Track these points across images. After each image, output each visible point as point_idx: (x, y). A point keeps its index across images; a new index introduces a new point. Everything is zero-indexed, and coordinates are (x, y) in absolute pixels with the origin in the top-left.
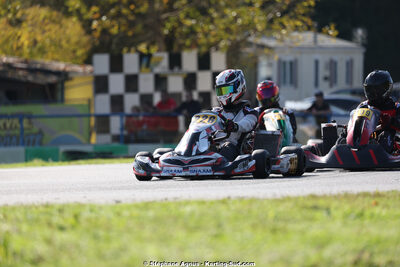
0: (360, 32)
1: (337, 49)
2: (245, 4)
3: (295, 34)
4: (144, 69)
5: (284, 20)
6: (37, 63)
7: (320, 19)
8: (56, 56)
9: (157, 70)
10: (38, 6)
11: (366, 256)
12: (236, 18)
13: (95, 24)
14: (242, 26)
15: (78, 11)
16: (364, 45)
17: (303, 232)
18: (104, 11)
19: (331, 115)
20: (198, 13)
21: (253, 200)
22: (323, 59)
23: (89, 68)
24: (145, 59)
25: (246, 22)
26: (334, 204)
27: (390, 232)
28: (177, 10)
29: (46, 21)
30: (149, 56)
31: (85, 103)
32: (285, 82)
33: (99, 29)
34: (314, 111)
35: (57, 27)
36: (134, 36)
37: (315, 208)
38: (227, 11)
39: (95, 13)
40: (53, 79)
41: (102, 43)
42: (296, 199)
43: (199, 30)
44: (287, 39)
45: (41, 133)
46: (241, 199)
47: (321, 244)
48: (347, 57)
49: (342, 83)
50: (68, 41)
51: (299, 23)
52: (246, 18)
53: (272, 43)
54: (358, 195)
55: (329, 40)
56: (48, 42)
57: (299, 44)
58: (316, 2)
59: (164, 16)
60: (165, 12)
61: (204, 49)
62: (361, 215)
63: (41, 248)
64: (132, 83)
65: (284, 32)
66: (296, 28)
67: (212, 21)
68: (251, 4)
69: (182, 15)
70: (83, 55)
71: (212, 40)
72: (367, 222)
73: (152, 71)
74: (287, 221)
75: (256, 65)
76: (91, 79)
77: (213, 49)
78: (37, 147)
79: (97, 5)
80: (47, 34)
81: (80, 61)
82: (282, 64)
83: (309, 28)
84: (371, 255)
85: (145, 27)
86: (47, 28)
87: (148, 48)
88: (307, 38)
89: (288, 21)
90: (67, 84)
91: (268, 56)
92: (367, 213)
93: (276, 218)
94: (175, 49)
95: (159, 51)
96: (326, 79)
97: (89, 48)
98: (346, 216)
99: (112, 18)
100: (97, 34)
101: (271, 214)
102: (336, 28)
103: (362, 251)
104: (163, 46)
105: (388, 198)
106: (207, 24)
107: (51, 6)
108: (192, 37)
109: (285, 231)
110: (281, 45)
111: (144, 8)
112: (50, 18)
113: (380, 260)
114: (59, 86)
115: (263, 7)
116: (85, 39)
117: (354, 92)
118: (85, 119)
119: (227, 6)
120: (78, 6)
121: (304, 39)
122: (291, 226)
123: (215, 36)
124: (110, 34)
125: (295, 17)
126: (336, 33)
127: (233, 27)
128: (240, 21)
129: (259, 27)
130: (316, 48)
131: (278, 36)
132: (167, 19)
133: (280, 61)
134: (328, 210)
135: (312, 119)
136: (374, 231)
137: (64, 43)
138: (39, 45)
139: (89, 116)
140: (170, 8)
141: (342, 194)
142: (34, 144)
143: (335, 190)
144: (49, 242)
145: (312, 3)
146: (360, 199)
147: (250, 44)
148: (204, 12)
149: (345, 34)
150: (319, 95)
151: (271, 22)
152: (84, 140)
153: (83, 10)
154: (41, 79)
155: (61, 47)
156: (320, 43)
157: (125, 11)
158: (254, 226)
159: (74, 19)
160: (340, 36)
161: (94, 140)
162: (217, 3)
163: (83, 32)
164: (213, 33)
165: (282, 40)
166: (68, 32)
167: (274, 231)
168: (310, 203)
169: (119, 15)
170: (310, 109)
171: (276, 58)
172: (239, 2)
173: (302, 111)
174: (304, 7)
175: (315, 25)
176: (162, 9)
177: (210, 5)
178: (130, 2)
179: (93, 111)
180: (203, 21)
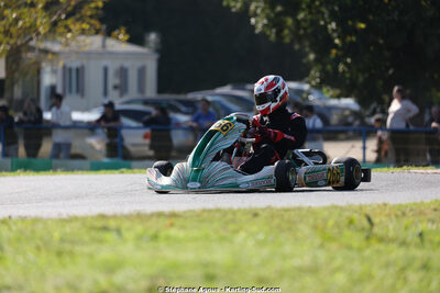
0: (153, 37)
1: (127, 55)
2: (26, 4)
3: (82, 38)
5: (69, 22)
7: (109, 22)
11: (161, 282)
12: (17, 20)
14: (21, 28)
16: (157, 51)
17: (91, 256)
19: (122, 127)
21: (36, 220)
22: (113, 66)
25: (28, 25)
26: (125, 225)
27: (188, 255)
32: (70, 91)
34: (103, 123)
37: (105, 229)
38: (7, 12)
42: (83, 220)
44: (73, 44)
46: (23, 219)
47: (110, 269)
48: (139, 64)
49: (133, 93)
51: (85, 26)
53: (56, 48)
54: (152, 215)
55: (119, 45)
57: (87, 49)
58: (105, 3)
62: (155, 237)
65: (69, 35)
66: (83, 32)
68: (33, 5)
72: (162, 244)
74: (73, 242)
75: (39, 72)
82: (67, 71)
83: (97, 32)
88: (95, 42)
89: (74, 23)
91: (51, 61)
92: (163, 234)
93: (62, 240)
96: (115, 87)
98: (139, 238)
101: (57, 235)
102: (127, 32)
105: (186, 218)
109: (72, 254)
110: (67, 49)
115: (46, 8)
117: (146, 102)
119: (7, 6)
121: (91, 44)
122: (78, 249)
125: (81, 19)
126: (127, 37)
127: (13, 30)
128: (20, 23)
129: (41, 30)
130: (104, 53)
131: (63, 40)
133: (64, 67)
134: (118, 231)
135: (101, 132)
136: (169, 254)
141: (135, 213)
143: (127, 209)
145: (100, 4)
146: (154, 219)
147: (32, 49)
149: (137, 39)
150: (110, 105)
151: (55, 24)
156: (109, 49)
158: (38, 248)
160: (131, 41)
165: (67, 45)
167: (59, 254)
168: (99, 224)
170: (98, 121)
171: (61, 64)
172: (20, 2)
173: (89, 123)
174: (91, 8)
175: (104, 27)
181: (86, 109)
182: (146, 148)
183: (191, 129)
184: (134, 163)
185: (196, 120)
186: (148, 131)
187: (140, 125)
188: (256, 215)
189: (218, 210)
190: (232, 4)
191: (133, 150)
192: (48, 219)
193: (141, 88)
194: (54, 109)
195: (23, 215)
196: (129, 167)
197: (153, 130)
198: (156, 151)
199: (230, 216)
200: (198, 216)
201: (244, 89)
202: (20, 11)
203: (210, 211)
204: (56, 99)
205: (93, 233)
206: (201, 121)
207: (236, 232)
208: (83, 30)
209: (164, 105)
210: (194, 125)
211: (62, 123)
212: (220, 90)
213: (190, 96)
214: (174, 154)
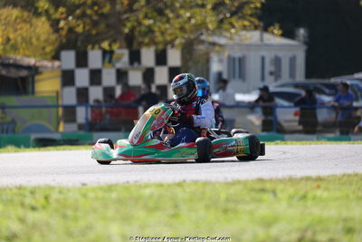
0: (302, 32)
1: (281, 47)
2: (197, 6)
3: (244, 33)
4: (106, 64)
5: (233, 20)
6: (9, 59)
7: (266, 19)
8: (27, 52)
9: (119, 65)
10: (11, 7)
11: (309, 234)
12: (190, 19)
13: (62, 24)
14: (195, 25)
15: (47, 11)
16: (306, 43)
17: (251, 213)
18: (70, 12)
19: (276, 106)
20: (155, 14)
21: (206, 183)
22: (269, 56)
23: (57, 63)
24: (108, 55)
25: (199, 22)
26: (280, 187)
27: (331, 212)
28: (136, 10)
29: (18, 21)
30: (112, 52)
31: (55, 94)
32: (234, 76)
33: (66, 28)
34: (261, 103)
35: (28, 26)
36: (97, 34)
37: (263, 190)
38: (182, 12)
39: (62, 13)
40: (24, 73)
41: (68, 41)
42: (245, 183)
43: (156, 29)
44: (236, 38)
45: (13, 122)
46: (196, 182)
47: (268, 223)
48: (290, 54)
49: (285, 78)
50: (38, 39)
51: (247, 23)
52: (199, 18)
53: (222, 41)
54: (302, 179)
55: (274, 38)
56: (19, 39)
57: (247, 42)
58: (262, 4)
59: (125, 16)
60: (125, 12)
61: (161, 47)
62: (304, 197)
63: (16, 227)
64: (96, 77)
65: (233, 31)
66: (245, 28)
67: (168, 21)
68: (203, 6)
69: (141, 16)
70: (51, 51)
71: (168, 38)
72: (309, 203)
73: (113, 66)
74: (237, 202)
75: (208, 61)
76: (58, 73)
77: (169, 47)
78: (10, 135)
79: (64, 6)
80: (19, 32)
81: (49, 57)
82: (231, 60)
83: (256, 28)
84: (314, 233)
85: (108, 26)
86: (19, 27)
87: (110, 45)
88: (254, 36)
89: (236, 21)
90: (37, 78)
91: (218, 52)
92: (310, 195)
93: (228, 200)
94: (135, 46)
95: (120, 47)
96: (271, 73)
97: (57, 45)
98: (291, 198)
99: (78, 18)
100: (64, 33)
101: (223, 196)
102: (281, 28)
103: (305, 230)
104: (124, 44)
105: (329, 182)
106: (164, 23)
107: (22, 7)
108: (150, 35)
109: (235, 211)
110: (231, 42)
111: (106, 9)
112: (22, 17)
113: (322, 237)
114: (30, 79)
115: (215, 8)
116: (53, 37)
117: (296, 86)
118: (54, 110)
119: (182, 7)
120: (46, 7)
121: (251, 38)
122: (241, 207)
123: (170, 35)
124: (75, 32)
125: (243, 18)
126: (280, 32)
127: (187, 26)
128: (193, 21)
129: (210, 26)
130: (262, 45)
131: (228, 34)
132: (127, 19)
133: (229, 57)
134: (274, 192)
135: (259, 110)
136: (316, 211)
137: (34, 40)
138: (12, 42)
139: (57, 106)
140: (130, 9)
141: (287, 178)
142: (7, 132)
143: (281, 174)
144: (22, 220)
145: (259, 5)
146: (303, 182)
147: (202, 42)
148: (161, 13)
149: (288, 33)
151: (221, 21)
152: (53, 129)
153: (52, 11)
154: (13, 73)
155: (31, 44)
156: (266, 42)
157: (89, 12)
158: (208, 207)
159: (44, 19)
160: (284, 35)
161: (61, 128)
162: (173, 4)
163: (51, 31)
164: (169, 31)
165: (231, 38)
166: (38, 30)
167: (225, 211)
168: (258, 186)
169: (84, 15)
170: (257, 101)
171: (226, 54)
172: (193, 4)
173: (249, 103)
174: (251, 9)
175: (261, 24)
176: (122, 10)
177: (167, 7)
178: (94, 4)
179: (60, 103)
180: (160, 21)
181: (247, 92)
182: (296, 124)
183: (333, 107)
184: (287, 136)
185: (337, 100)
186: (297, 109)
187: (292, 104)
189: (356, 175)
191: (285, 125)
192: (216, 183)
193: (292, 74)
194: (221, 92)
195: (195, 179)
196: (283, 140)
197: (302, 109)
198: (304, 126)
200: (340, 179)
202: (192, 11)
203: (349, 175)
204: (222, 83)
205: (253, 194)
206: (341, 102)
208: (244, 26)
209: (312, 88)
210: (336, 104)
211: (227, 103)
212: (357, 76)
213: (333, 80)
214: (319, 128)
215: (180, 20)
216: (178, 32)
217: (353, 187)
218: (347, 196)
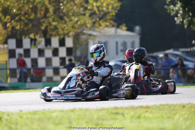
0: (137, 28)
1: (127, 36)
2: (81, 14)
3: (106, 29)
4: (33, 46)
5: (101, 22)
7: (118, 21)
9: (39, 47)
12: (77, 21)
13: (8, 25)
14: (80, 25)
16: (140, 34)
18: (12, 18)
20: (58, 19)
21: (87, 110)
22: (120, 41)
23: (6, 46)
24: (33, 41)
25: (82, 23)
27: (154, 125)
28: (48, 17)
30: (35, 40)
31: (5, 63)
33: (11, 27)
36: (28, 30)
37: (117, 113)
38: (73, 18)
39: (8, 19)
41: (12, 34)
42: (107, 109)
43: (59, 27)
44: (102, 31)
46: (81, 109)
48: (131, 40)
51: (108, 24)
53: (95, 33)
54: (138, 107)
55: (123, 32)
57: (108, 34)
58: (116, 13)
59: (42, 20)
60: (42, 18)
61: (62, 37)
62: (139, 117)
64: (27, 53)
65: (101, 28)
66: (107, 26)
67: (66, 22)
68: (84, 15)
69: (51, 20)
70: (2, 40)
71: (66, 32)
72: (142, 120)
73: (37, 47)
74: (103, 120)
75: (87, 44)
76: (7, 51)
77: (66, 36)
79: (9, 15)
81: (2, 42)
83: (113, 26)
85: (33, 26)
87: (35, 36)
88: (112, 30)
89: (103, 22)
91: (93, 40)
92: (142, 116)
93: (98, 119)
94: (48, 36)
95: (40, 37)
96: (121, 51)
97: (6, 36)
98: (132, 117)
99: (17, 21)
100: (10, 29)
101: (95, 116)
102: (126, 26)
104: (42, 35)
105: (153, 108)
106: (64, 24)
108: (56, 30)
110: (99, 34)
111: (32, 17)
115: (91, 15)
116: (4, 32)
118: (4, 71)
119: (73, 15)
121: (110, 31)
122: (105, 122)
123: (67, 30)
124: (17, 30)
125: (106, 21)
126: (126, 28)
127: (76, 26)
128: (79, 23)
129: (89, 26)
130: (116, 35)
131: (98, 30)
132: (44, 22)
133: (99, 42)
134: (123, 114)
136: (146, 124)
139: (7, 69)
140: (45, 17)
141: (130, 106)
143: (127, 105)
145: (114, 14)
146: (139, 109)
147: (84, 34)
148: (61, 18)
149: (130, 29)
151: (94, 23)
152: (4, 81)
153: (3, 18)
156: (118, 33)
157: (23, 18)
158: (87, 122)
160: (128, 30)
161: (9, 80)
162: (68, 14)
163: (3, 28)
164: (66, 28)
165: (100, 32)
168: (115, 111)
169: (20, 20)
171: (97, 40)
172: (79, 13)
174: (110, 16)
175: (116, 24)
176: (41, 17)
177: (64, 15)
178: (26, 14)
179: (8, 67)
180: (62, 23)
188: (184, 107)
189: (167, 105)
190: (171, 12)
192: (92, 109)
195: (81, 108)
199: (172, 107)
200: (158, 107)
201: (178, 51)
202: (79, 17)
203: (164, 105)
205: (112, 115)
207: (175, 114)
212: (167, 52)
213: (155, 54)
215: (72, 22)
216: (71, 29)
217: (166, 111)
218: (162, 117)
